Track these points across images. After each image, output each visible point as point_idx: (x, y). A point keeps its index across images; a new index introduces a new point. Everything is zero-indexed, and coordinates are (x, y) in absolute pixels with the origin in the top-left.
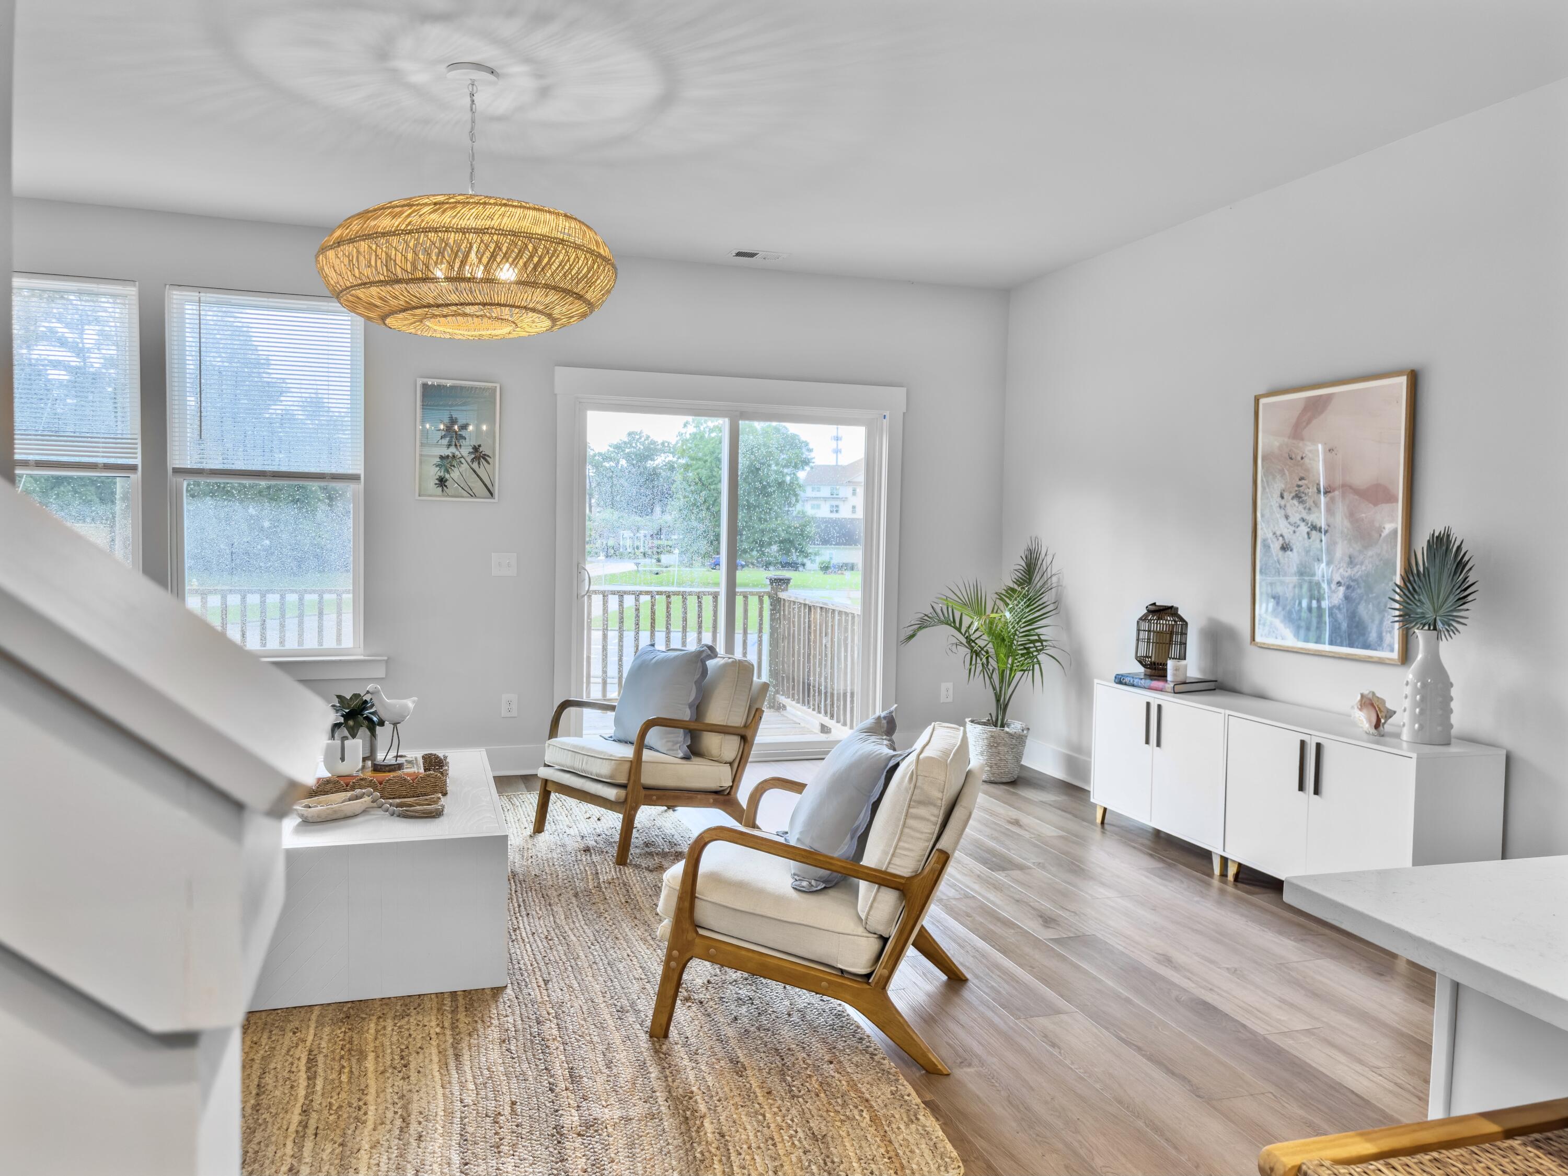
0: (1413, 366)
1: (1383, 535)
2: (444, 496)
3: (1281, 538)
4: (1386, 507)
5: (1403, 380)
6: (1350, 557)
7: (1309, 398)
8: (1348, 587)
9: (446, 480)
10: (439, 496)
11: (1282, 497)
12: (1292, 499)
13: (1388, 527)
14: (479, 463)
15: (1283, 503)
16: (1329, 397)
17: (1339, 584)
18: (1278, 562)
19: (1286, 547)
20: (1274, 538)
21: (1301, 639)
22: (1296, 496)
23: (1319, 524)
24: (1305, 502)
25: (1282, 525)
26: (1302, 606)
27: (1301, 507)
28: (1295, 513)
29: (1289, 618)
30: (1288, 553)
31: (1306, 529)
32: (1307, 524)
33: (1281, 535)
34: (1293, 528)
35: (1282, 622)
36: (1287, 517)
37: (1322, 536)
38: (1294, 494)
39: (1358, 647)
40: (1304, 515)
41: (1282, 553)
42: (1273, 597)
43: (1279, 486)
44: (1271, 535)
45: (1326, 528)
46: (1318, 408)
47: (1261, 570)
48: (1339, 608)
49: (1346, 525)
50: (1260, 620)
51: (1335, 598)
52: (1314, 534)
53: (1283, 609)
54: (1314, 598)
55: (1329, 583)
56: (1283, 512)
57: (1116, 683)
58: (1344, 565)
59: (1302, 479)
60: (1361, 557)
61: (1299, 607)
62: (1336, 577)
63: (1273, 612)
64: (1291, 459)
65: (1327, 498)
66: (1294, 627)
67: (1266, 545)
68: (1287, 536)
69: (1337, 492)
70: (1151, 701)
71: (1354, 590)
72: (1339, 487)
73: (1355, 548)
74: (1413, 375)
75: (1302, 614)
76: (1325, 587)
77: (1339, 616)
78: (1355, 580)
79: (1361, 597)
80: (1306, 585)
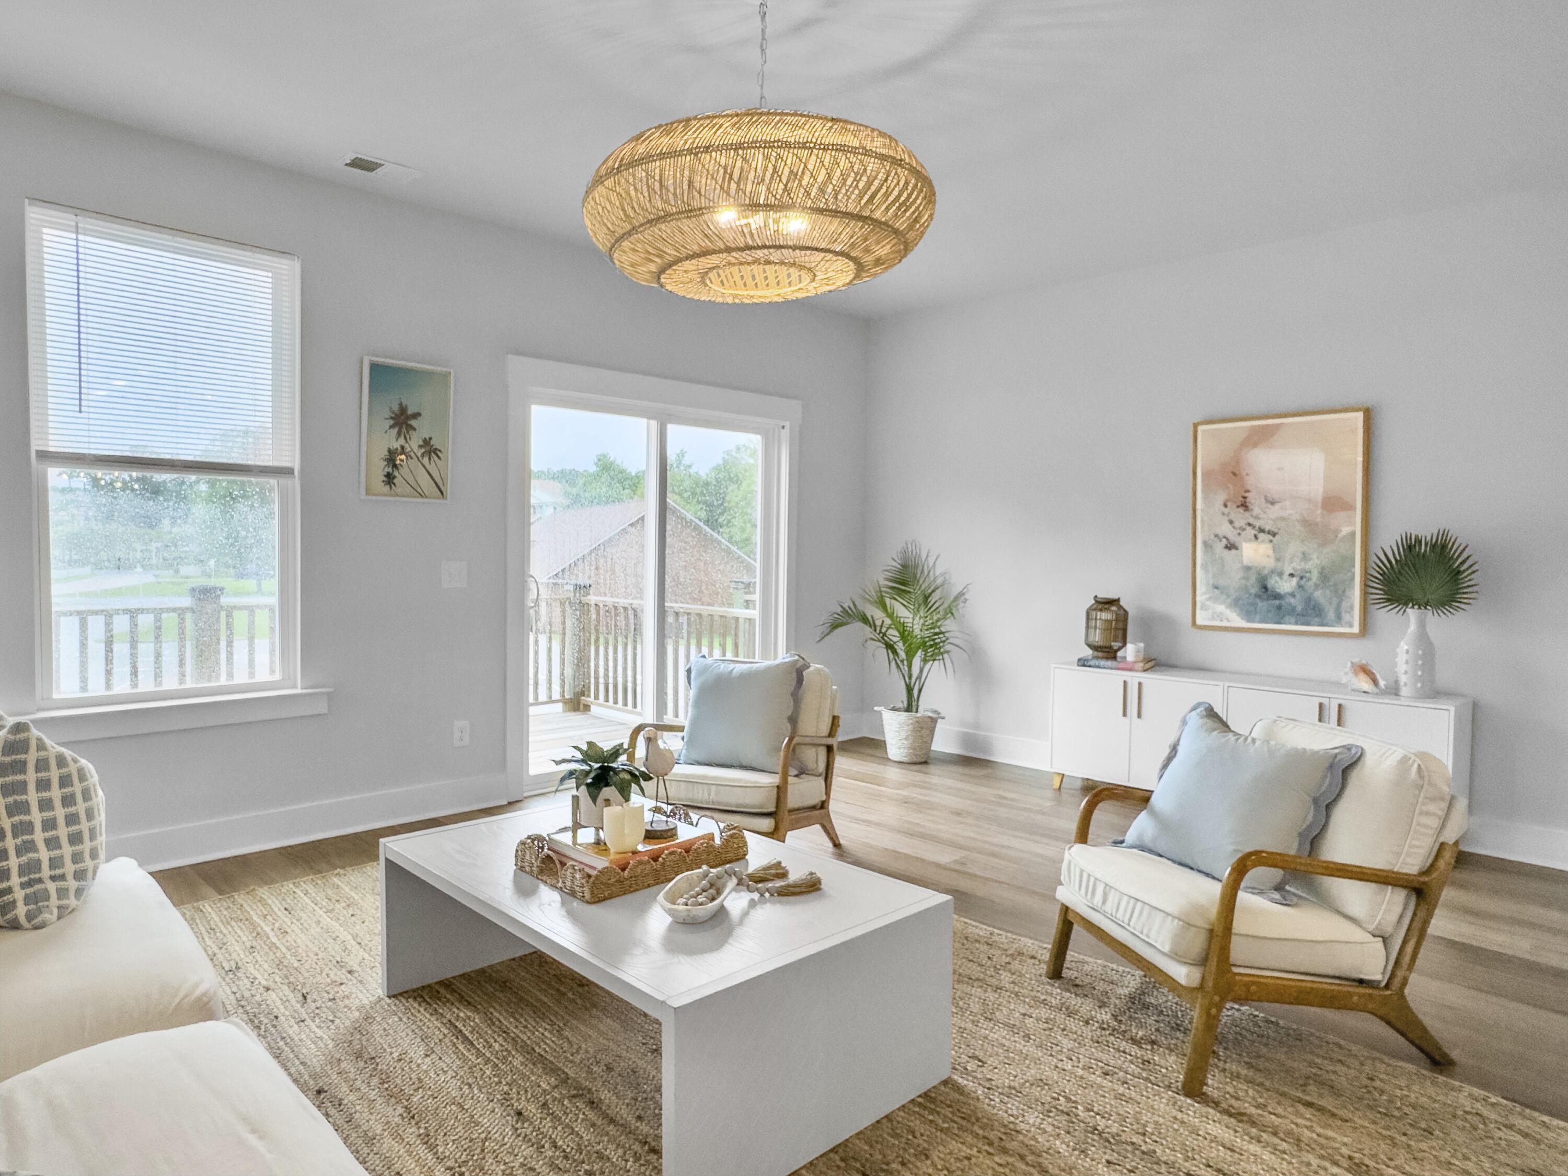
0: (1368, 405)
1: (1340, 536)
2: (392, 496)
3: (1224, 540)
4: (1342, 515)
5: (1360, 416)
6: (1304, 554)
7: (1253, 427)
8: (1302, 578)
9: (395, 477)
10: (386, 495)
11: (1225, 506)
12: (1238, 507)
13: (1345, 530)
14: (430, 459)
15: (1226, 510)
16: (1278, 426)
17: (1292, 575)
18: (1221, 559)
19: (1231, 547)
20: (1216, 540)
21: (1249, 620)
22: (1242, 505)
23: (1267, 528)
24: (1252, 510)
25: (1225, 529)
26: (1251, 594)
27: (1247, 514)
28: (1241, 518)
29: (1236, 603)
30: (1233, 551)
31: (1253, 532)
32: (1254, 527)
33: (1225, 537)
34: (1238, 531)
35: (1227, 607)
36: (1231, 522)
37: (1271, 537)
38: (1239, 504)
39: (1314, 625)
40: (1251, 521)
41: (1226, 551)
42: (1217, 588)
43: (1221, 497)
44: (1212, 537)
45: (1276, 531)
46: (1265, 434)
47: (1202, 566)
48: (1293, 595)
49: (1298, 528)
50: (1201, 607)
51: (1288, 586)
52: (1262, 536)
53: (1228, 597)
54: (1264, 587)
55: (1280, 574)
56: (1227, 518)
57: (1078, 666)
58: (1296, 560)
59: (1248, 491)
60: (1316, 554)
61: (1247, 595)
62: (1288, 570)
63: (1217, 600)
64: (1235, 475)
65: (1277, 507)
66: (1242, 611)
67: (1207, 545)
68: (1232, 538)
69: (1287, 503)
70: (1128, 680)
71: (1308, 580)
72: (1290, 498)
73: (1309, 546)
74: (1367, 411)
75: (1251, 601)
76: (1276, 578)
77: (1293, 601)
78: (1311, 572)
79: (1317, 586)
80: (1253, 578)
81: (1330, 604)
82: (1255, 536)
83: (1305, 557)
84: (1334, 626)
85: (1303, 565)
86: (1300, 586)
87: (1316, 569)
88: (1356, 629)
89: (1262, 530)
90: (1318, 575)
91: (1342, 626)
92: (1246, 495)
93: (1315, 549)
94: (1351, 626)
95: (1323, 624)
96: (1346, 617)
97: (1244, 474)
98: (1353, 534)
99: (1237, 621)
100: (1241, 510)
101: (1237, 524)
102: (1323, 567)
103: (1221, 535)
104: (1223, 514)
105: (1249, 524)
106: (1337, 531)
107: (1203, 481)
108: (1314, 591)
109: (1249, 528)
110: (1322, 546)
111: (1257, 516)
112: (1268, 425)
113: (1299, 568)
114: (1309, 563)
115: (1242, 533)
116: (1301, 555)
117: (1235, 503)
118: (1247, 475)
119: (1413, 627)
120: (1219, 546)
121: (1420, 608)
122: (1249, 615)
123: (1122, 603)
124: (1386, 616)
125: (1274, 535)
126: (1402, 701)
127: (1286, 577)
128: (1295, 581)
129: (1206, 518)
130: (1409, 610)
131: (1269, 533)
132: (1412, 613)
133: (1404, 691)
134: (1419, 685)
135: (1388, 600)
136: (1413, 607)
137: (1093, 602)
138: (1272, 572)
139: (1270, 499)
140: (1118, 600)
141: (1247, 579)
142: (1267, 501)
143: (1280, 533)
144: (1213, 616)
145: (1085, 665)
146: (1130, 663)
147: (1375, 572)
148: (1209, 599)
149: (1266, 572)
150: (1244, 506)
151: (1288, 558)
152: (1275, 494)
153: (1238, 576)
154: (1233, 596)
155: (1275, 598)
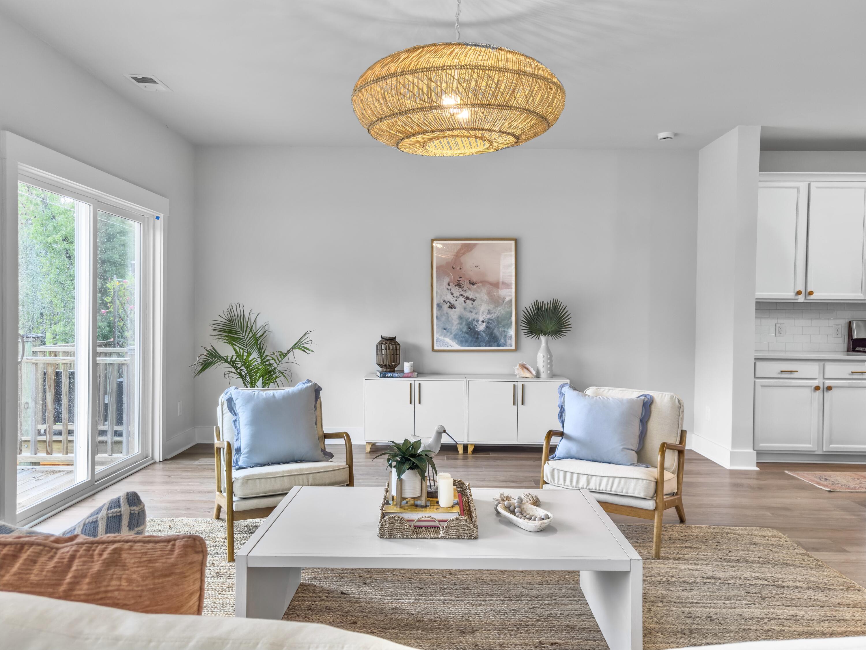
0: (517, 237)
1: (505, 301)
4: (506, 290)
6: (489, 311)
7: (464, 244)
8: (488, 323)
12: (455, 286)
13: (507, 298)
15: (449, 288)
16: (475, 245)
18: (447, 313)
19: (452, 307)
20: (444, 303)
21: (462, 346)
22: (458, 285)
23: (471, 297)
24: (463, 287)
25: (449, 298)
26: (463, 332)
27: (460, 290)
28: (457, 292)
29: (455, 337)
30: (453, 309)
31: (463, 299)
32: (464, 297)
33: (449, 302)
34: (456, 299)
35: (450, 339)
36: (452, 294)
37: (472, 302)
38: (456, 284)
39: (494, 347)
40: (462, 293)
41: (450, 309)
42: (445, 329)
43: (447, 280)
44: (442, 302)
45: (475, 299)
46: (469, 248)
47: (437, 317)
48: (484, 331)
49: (485, 297)
50: (437, 340)
51: (481, 327)
52: (468, 301)
53: (451, 334)
54: (470, 328)
55: (477, 321)
56: (450, 292)
57: (380, 377)
58: (485, 314)
59: (460, 277)
60: (494, 310)
61: (461, 333)
62: (481, 319)
63: (445, 336)
64: (454, 269)
65: (475, 286)
66: (458, 341)
67: (439, 306)
68: (452, 302)
69: (480, 284)
70: (413, 382)
71: (491, 324)
72: (481, 282)
73: (491, 307)
74: (516, 241)
75: (463, 335)
76: (475, 323)
77: (484, 335)
78: (492, 320)
79: (495, 327)
80: (464, 323)
81: (501, 335)
82: (464, 301)
83: (489, 312)
84: (503, 347)
85: (488, 316)
86: (487, 327)
87: (495, 318)
88: (513, 348)
89: (467, 298)
90: (496, 321)
91: (507, 346)
92: (460, 279)
93: (494, 308)
94: (511, 346)
95: (499, 346)
96: (509, 342)
97: (458, 268)
98: (511, 300)
99: (457, 347)
100: (457, 287)
101: (454, 295)
102: (498, 317)
103: (447, 301)
104: (448, 289)
105: (461, 295)
106: (504, 298)
107: (436, 272)
108: (494, 329)
109: (461, 298)
110: (497, 307)
111: (465, 291)
112: (470, 244)
113: (486, 318)
114: (492, 315)
115: (457, 299)
116: (487, 311)
117: (454, 283)
118: (460, 269)
119: (543, 344)
120: (446, 307)
121: (545, 336)
122: (461, 343)
123: (397, 340)
124: (528, 341)
125: (474, 301)
126: (541, 380)
127: (480, 322)
128: (484, 324)
129: (439, 291)
130: (541, 337)
131: (472, 299)
132: (543, 338)
133: (543, 375)
134: (549, 372)
135: (531, 333)
136: (542, 336)
137: (381, 339)
138: (474, 320)
139: (472, 282)
140: (395, 338)
141: (461, 324)
142: (470, 283)
143: (477, 299)
144: (443, 345)
145: (384, 377)
146: (408, 373)
147: (522, 318)
148: (441, 335)
149: (470, 320)
150: (459, 285)
151: (481, 313)
152: (474, 280)
153: (456, 323)
154: (454, 333)
155: (475, 334)
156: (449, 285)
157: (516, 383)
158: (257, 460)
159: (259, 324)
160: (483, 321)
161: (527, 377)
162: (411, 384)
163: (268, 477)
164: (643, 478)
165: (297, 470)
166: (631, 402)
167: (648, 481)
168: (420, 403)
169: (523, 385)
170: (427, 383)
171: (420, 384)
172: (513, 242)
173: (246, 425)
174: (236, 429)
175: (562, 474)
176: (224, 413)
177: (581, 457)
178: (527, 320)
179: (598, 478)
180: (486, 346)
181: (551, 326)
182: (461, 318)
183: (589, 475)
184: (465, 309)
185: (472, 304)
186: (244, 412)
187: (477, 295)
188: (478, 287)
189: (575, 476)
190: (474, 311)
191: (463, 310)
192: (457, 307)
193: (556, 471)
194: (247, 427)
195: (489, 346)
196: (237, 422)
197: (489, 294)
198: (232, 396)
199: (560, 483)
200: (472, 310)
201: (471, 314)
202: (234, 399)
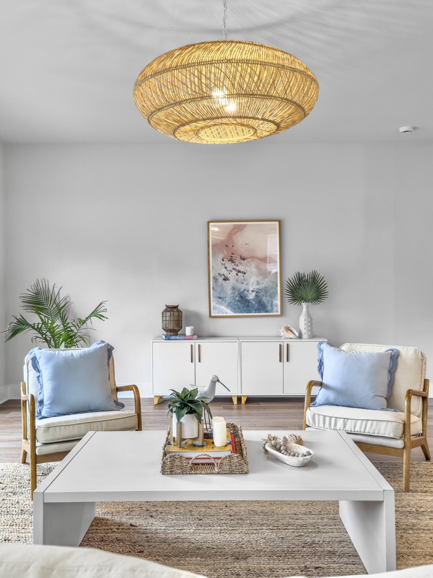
0: (280, 219)
1: (271, 274)
4: (271, 264)
7: (234, 225)
8: (257, 292)
13: (274, 271)
18: (222, 285)
19: (226, 279)
20: (219, 276)
21: (235, 312)
23: (242, 270)
29: (229, 305)
31: (236, 272)
33: (223, 275)
34: (229, 272)
35: (225, 307)
37: (243, 274)
39: (263, 313)
41: (224, 282)
44: (217, 275)
46: (239, 229)
47: (213, 288)
48: (254, 300)
49: (254, 270)
50: (213, 307)
51: (251, 296)
52: (239, 274)
53: (226, 302)
54: (241, 297)
55: (248, 291)
56: (224, 266)
57: (166, 340)
58: (255, 284)
59: (233, 254)
60: (262, 281)
61: (234, 301)
62: (251, 289)
63: (221, 304)
64: (227, 246)
65: (246, 261)
66: (232, 308)
67: (215, 279)
68: (226, 275)
69: (250, 259)
70: (193, 344)
71: (260, 293)
72: (251, 257)
73: (259, 279)
74: (280, 222)
75: (235, 303)
76: (246, 293)
77: (254, 303)
78: (261, 290)
79: (263, 296)
80: (236, 293)
81: (269, 303)
82: (237, 274)
83: (258, 283)
84: (270, 312)
85: (257, 287)
86: (256, 296)
87: (263, 288)
88: (279, 313)
89: (239, 271)
90: (263, 291)
91: (273, 312)
92: (232, 255)
93: (262, 280)
94: (277, 312)
95: (267, 312)
96: (275, 308)
97: (231, 246)
98: (276, 273)
99: (230, 313)
100: (230, 262)
101: (228, 269)
102: (266, 287)
103: (221, 274)
104: (222, 264)
105: (234, 269)
107: (212, 249)
108: (262, 297)
109: (234, 271)
110: (264, 278)
111: (237, 265)
113: (256, 288)
114: (260, 286)
115: (231, 273)
116: (256, 282)
117: (227, 259)
118: (233, 246)
119: (304, 310)
120: (220, 279)
121: (306, 302)
122: (234, 310)
123: (179, 308)
124: (291, 308)
125: (245, 273)
126: (303, 340)
127: (250, 292)
128: (254, 293)
129: (215, 266)
130: (302, 303)
131: (242, 272)
132: (304, 305)
133: (305, 336)
134: (310, 333)
135: (294, 300)
137: (165, 307)
138: (245, 290)
139: (243, 258)
140: (177, 306)
141: (234, 293)
142: (241, 258)
143: (247, 272)
144: (219, 312)
145: (169, 339)
146: (189, 336)
147: (286, 288)
148: (217, 304)
149: (242, 290)
150: (231, 260)
151: (251, 284)
152: (244, 255)
153: (230, 292)
154: (228, 302)
155: (246, 302)
156: (223, 260)
157: (282, 343)
158: (57, 410)
159: (62, 296)
160: (253, 291)
161: (291, 338)
162: (192, 345)
163: (67, 425)
164: (392, 420)
165: (92, 418)
166: (380, 355)
167: (396, 423)
168: (199, 361)
169: (287, 344)
170: (206, 345)
171: (199, 345)
172: (277, 223)
173: (49, 380)
174: (39, 384)
175: (321, 418)
176: (29, 370)
177: (338, 403)
178: (291, 289)
179: (354, 421)
180: (255, 312)
181: (311, 294)
182: (234, 288)
183: (345, 419)
184: (237, 280)
185: (243, 276)
186: (46, 369)
187: (248, 269)
188: (248, 262)
189: (333, 419)
190: (245, 283)
191: (235, 282)
192: (230, 279)
193: (316, 416)
194: (49, 382)
195: (258, 312)
196: (40, 378)
197: (257, 267)
198: (35, 355)
199: (320, 426)
200: (243, 282)
201: (242, 285)
202: (38, 358)
